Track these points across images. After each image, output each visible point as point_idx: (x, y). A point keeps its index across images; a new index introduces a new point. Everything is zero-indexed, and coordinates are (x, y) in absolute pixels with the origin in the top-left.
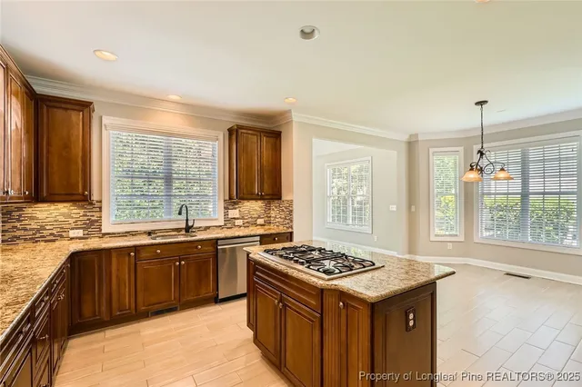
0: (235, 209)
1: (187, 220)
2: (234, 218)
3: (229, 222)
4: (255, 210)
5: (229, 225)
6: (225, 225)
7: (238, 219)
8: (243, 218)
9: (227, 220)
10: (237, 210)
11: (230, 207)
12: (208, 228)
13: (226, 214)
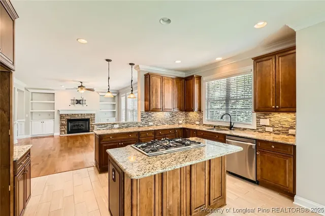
0: (266, 118)
1: (231, 123)
2: (265, 126)
3: (261, 128)
4: (287, 121)
5: (260, 130)
6: (257, 129)
7: (268, 126)
8: (273, 126)
9: (259, 126)
10: (268, 120)
11: (262, 117)
12: (245, 129)
13: (258, 122)
